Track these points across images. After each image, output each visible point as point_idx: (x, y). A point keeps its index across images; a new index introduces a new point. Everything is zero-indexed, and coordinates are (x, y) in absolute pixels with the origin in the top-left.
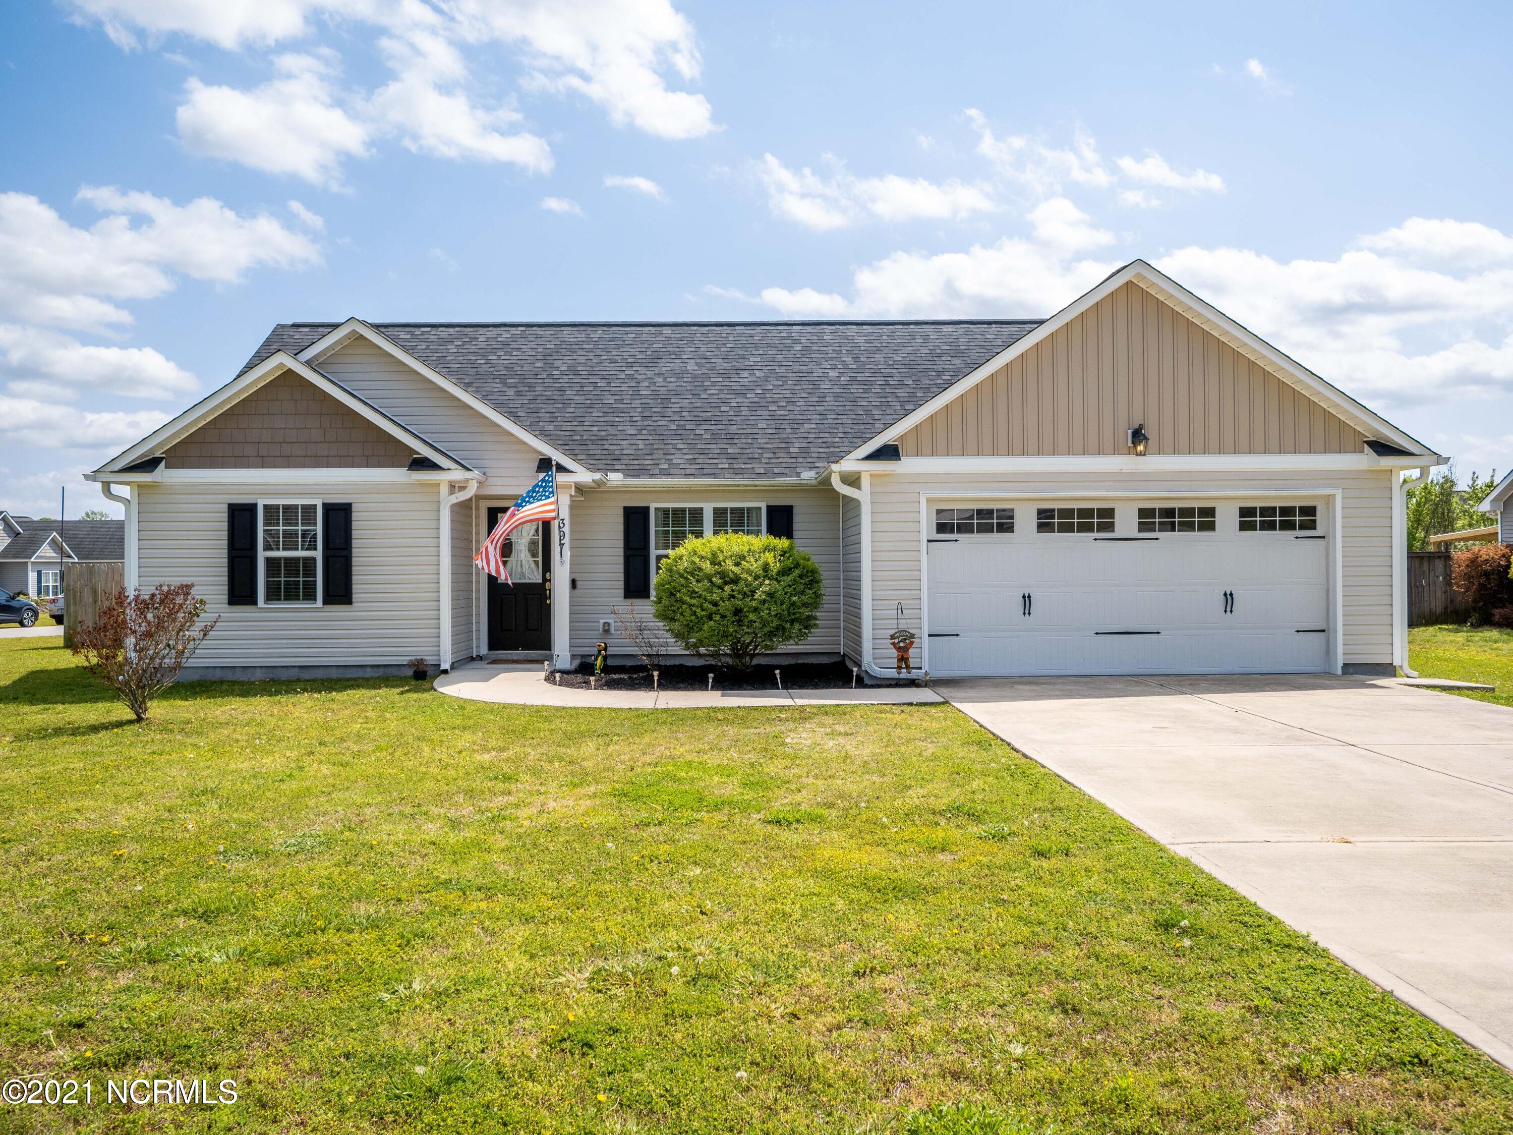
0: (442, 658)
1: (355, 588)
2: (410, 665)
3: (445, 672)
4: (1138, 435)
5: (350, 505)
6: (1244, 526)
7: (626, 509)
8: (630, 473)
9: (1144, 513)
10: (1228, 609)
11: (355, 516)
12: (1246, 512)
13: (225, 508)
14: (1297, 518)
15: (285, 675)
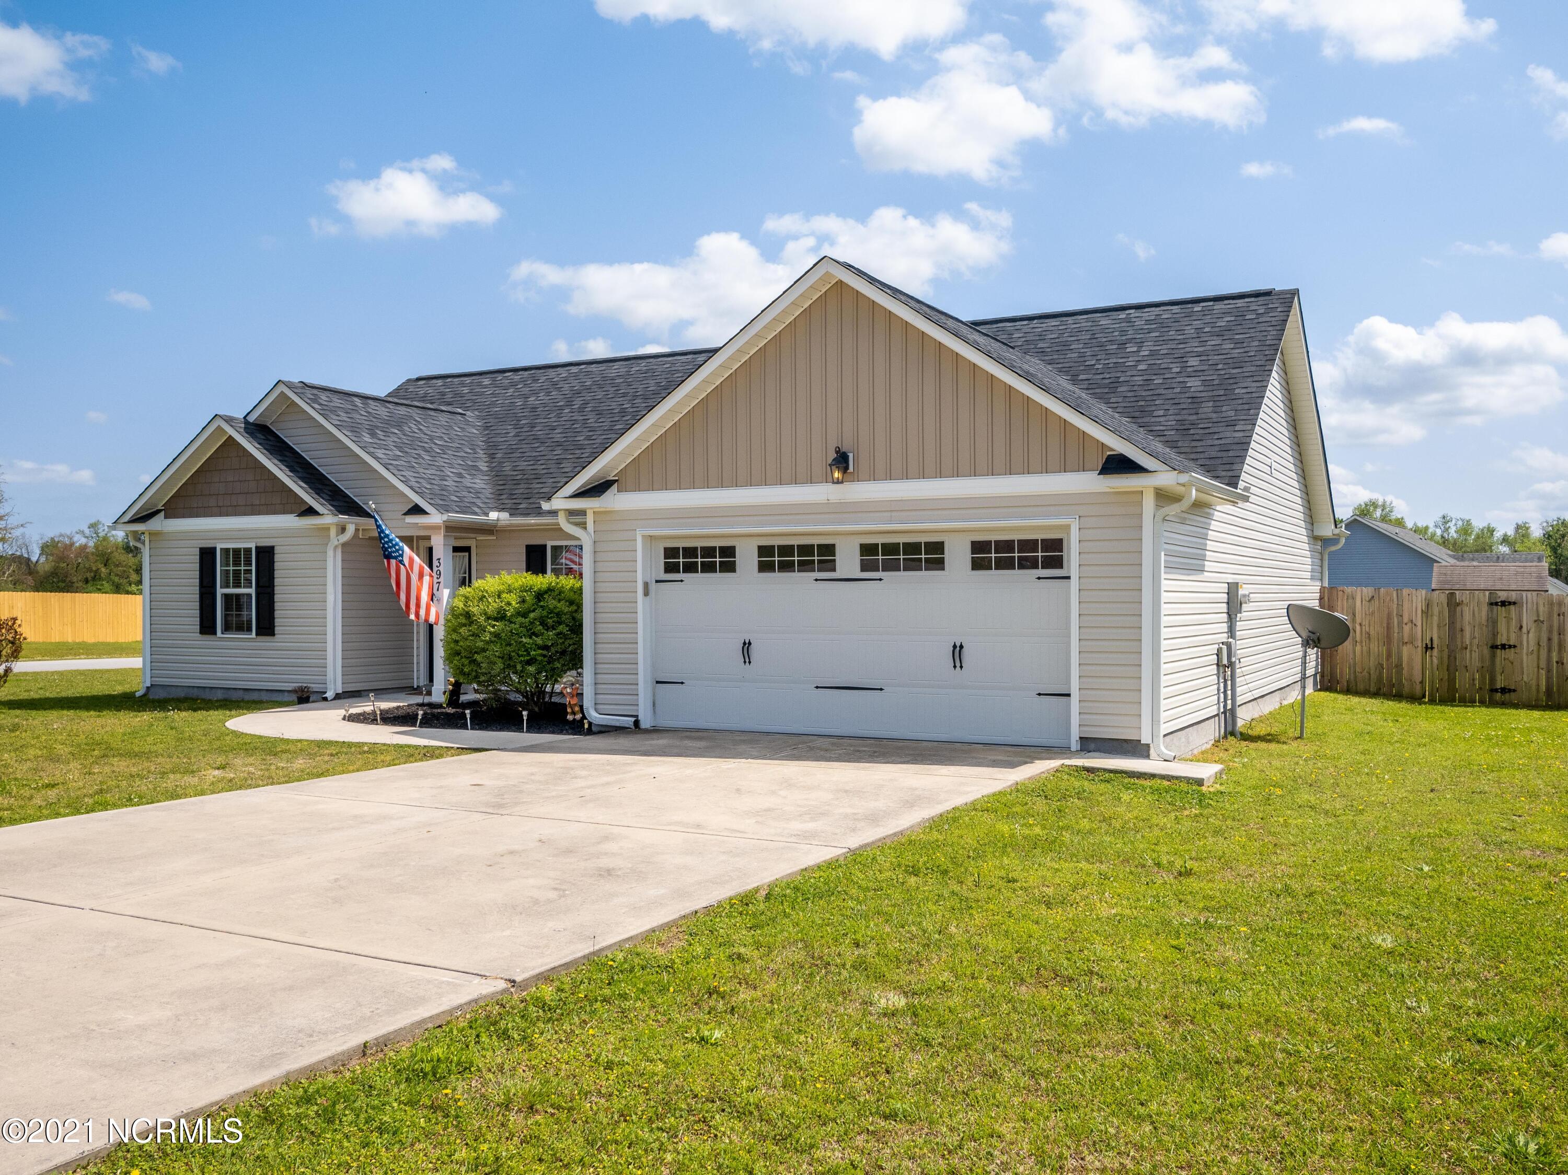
0: (328, 686)
1: (277, 622)
2: (294, 691)
3: (325, 699)
4: (842, 460)
5: (272, 548)
6: (977, 565)
7: (528, 547)
8: (514, 512)
9: (868, 550)
10: (958, 664)
11: (277, 557)
12: (979, 547)
13: (197, 552)
14: (1040, 554)
15: (235, 696)
